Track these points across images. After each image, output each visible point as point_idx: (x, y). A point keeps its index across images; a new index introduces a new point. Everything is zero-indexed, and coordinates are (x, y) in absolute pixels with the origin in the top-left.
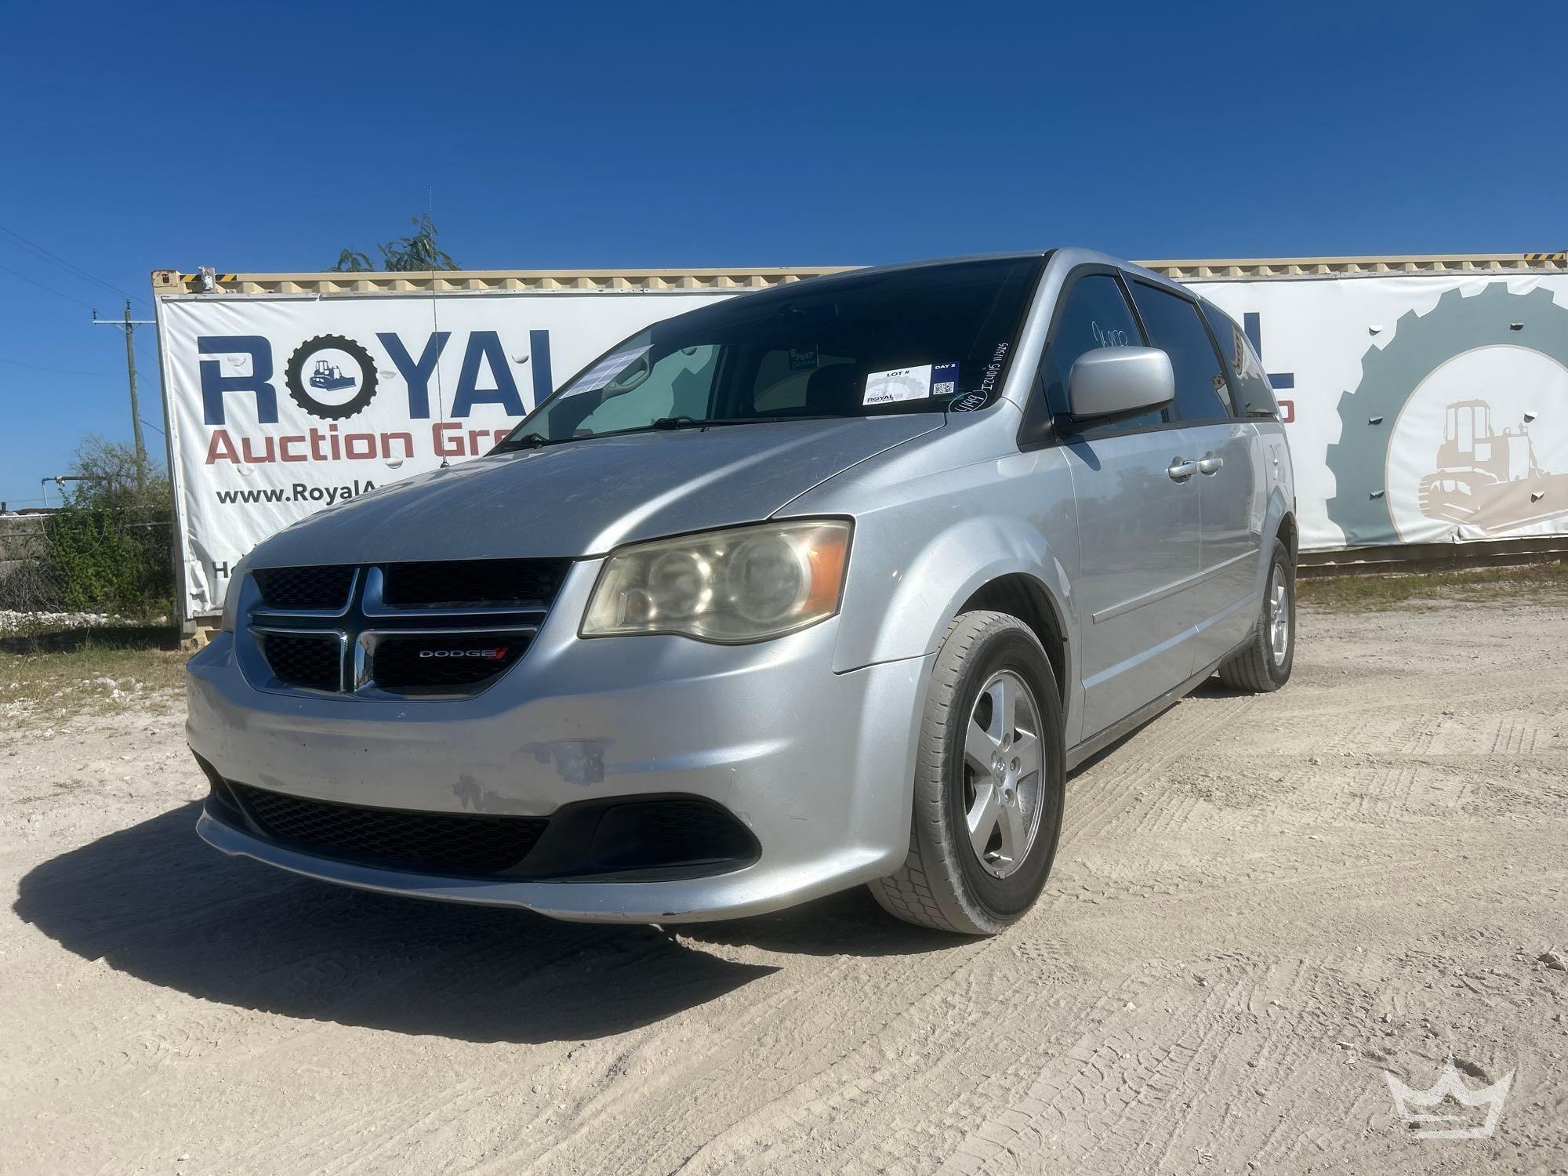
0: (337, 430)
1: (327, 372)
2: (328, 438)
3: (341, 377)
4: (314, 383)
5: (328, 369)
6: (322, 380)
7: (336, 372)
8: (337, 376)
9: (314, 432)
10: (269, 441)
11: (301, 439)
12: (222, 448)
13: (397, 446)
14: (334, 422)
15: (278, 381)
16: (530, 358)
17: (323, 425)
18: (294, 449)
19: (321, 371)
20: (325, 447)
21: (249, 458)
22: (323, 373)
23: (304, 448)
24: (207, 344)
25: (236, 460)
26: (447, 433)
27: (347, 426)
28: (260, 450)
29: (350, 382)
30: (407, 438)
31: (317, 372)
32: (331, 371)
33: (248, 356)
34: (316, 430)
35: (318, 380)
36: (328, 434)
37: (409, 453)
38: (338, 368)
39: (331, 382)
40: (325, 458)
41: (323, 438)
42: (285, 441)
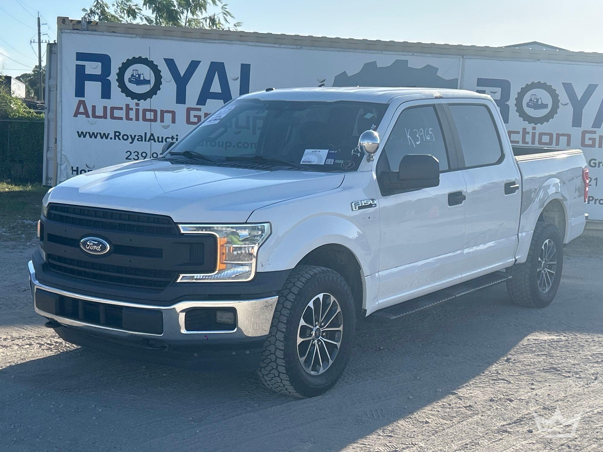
0: (139, 106)
1: (137, 76)
2: (134, 110)
3: (144, 79)
4: (130, 81)
5: (138, 74)
6: (134, 80)
7: (142, 76)
8: (142, 78)
9: (127, 106)
10: (105, 108)
11: (121, 109)
12: (82, 110)
13: (168, 117)
14: (138, 102)
15: (113, 78)
16: (239, 79)
17: (132, 103)
18: (117, 113)
19: (135, 75)
20: (132, 114)
21: (94, 116)
22: (135, 76)
23: (122, 114)
24: (81, 56)
25: (88, 116)
26: (193, 113)
27: (144, 104)
28: (99, 112)
29: (148, 82)
30: (173, 113)
31: (132, 75)
32: (139, 75)
33: (100, 64)
34: (129, 105)
35: (132, 79)
36: (134, 107)
37: (174, 121)
38: (143, 74)
39: (138, 81)
40: (131, 119)
41: (132, 109)
42: (113, 109)
